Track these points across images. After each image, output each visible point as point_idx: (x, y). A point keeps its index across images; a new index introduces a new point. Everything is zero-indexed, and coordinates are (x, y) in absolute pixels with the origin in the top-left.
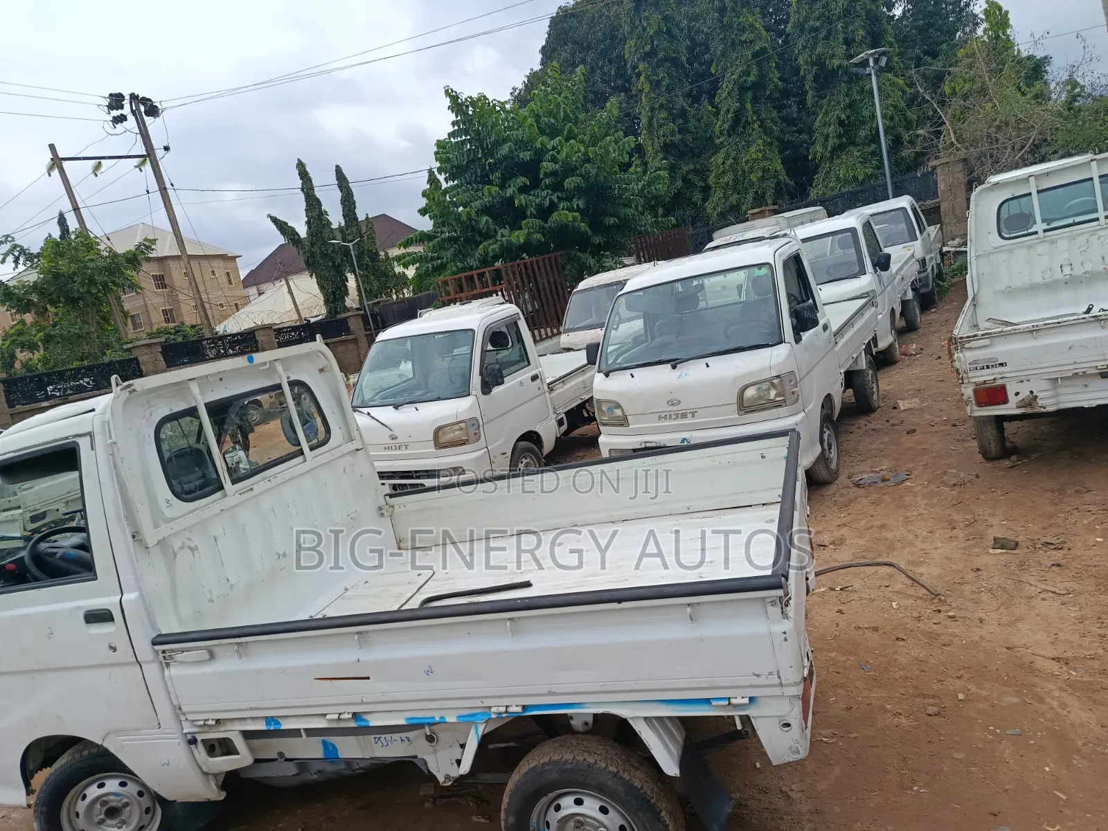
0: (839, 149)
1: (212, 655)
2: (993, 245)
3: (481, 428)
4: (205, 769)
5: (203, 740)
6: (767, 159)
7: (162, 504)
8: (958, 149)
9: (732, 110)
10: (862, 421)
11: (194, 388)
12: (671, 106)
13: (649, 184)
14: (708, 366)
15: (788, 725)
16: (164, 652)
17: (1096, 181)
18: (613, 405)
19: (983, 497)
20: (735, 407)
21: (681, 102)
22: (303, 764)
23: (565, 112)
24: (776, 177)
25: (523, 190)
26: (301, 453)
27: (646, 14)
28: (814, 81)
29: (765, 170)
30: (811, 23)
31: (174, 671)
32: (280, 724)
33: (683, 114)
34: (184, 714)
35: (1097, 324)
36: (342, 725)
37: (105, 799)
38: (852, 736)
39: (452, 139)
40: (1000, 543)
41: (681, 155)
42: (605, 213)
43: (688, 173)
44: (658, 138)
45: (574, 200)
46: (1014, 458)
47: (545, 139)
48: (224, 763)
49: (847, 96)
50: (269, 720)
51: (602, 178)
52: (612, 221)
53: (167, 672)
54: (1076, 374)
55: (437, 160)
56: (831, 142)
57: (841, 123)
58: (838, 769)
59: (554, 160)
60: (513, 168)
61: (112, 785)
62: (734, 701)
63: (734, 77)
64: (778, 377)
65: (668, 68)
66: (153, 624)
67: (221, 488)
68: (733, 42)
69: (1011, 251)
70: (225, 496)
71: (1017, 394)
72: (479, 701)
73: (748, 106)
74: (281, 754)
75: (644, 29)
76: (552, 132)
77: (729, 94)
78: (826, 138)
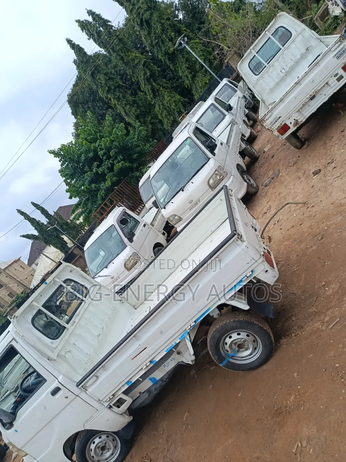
0: (194, 77)
1: (97, 377)
2: (256, 79)
3: (138, 254)
4: (120, 413)
5: (113, 405)
6: (173, 97)
7: (51, 344)
8: (231, 51)
9: (149, 89)
10: (257, 164)
11: (35, 303)
12: (128, 102)
13: (139, 135)
14: (193, 183)
15: (267, 271)
16: (82, 387)
17: (272, 37)
18: (174, 216)
19: (304, 162)
20: (210, 190)
21: (131, 98)
22: (149, 391)
23: (94, 130)
24: (180, 101)
25: (98, 166)
26: (83, 300)
27: (98, 77)
28: (169, 61)
29: (175, 102)
30: (154, 42)
31: (90, 390)
32: (131, 382)
33: (134, 102)
34: (102, 401)
35: (298, 85)
36: (149, 367)
37: (98, 446)
38: (302, 263)
39: (63, 166)
40: (315, 173)
41: (144, 117)
42: (131, 155)
43: (150, 120)
44: (132, 116)
45: (118, 157)
46: (307, 143)
47: (93, 144)
48: (124, 407)
49: (183, 58)
50: (127, 383)
51: (122, 144)
52: (136, 156)
53: (88, 392)
54: (303, 104)
55: (62, 177)
56: (189, 77)
57: (188, 68)
58: (303, 275)
59: (101, 149)
60: (90, 162)
61: (97, 440)
62: (247, 275)
63: (142, 78)
64: (216, 171)
65: (118, 90)
66: (74, 382)
67: (65, 328)
68: (133, 66)
69: (263, 77)
70: (68, 329)
71: (291, 123)
72: (181, 330)
73: (154, 84)
74: (140, 393)
75: (101, 83)
76: (94, 140)
77: (145, 85)
78: (187, 77)
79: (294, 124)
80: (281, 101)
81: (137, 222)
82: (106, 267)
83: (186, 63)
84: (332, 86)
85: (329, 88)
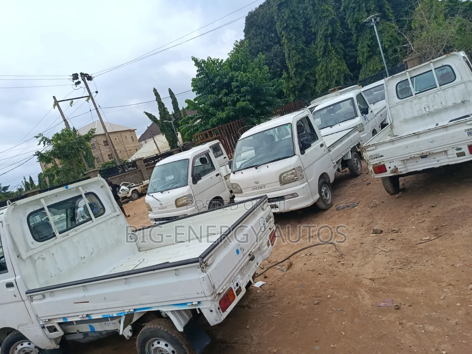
0: (369, 57)
1: (44, 297)
2: (396, 102)
3: (193, 198)
4: (50, 338)
5: (47, 327)
6: (340, 65)
7: (30, 244)
8: (415, 53)
9: (322, 46)
11: (43, 201)
12: (297, 48)
14: (268, 167)
15: (211, 311)
16: (30, 296)
17: (434, 71)
18: (237, 185)
19: (381, 212)
20: (279, 183)
21: (301, 45)
22: (86, 334)
23: (241, 60)
24: (343, 73)
25: (226, 95)
26: (91, 219)
27: (283, 11)
28: (355, 30)
29: (339, 70)
30: (351, 5)
31: (34, 303)
32: (67, 320)
33: (303, 50)
34: (39, 318)
36: (84, 319)
37: (24, 349)
38: (284, 314)
39: (198, 77)
40: (376, 232)
41: (304, 68)
42: (261, 100)
43: (307, 75)
44: (293, 62)
45: (247, 96)
46: (400, 193)
47: (234, 73)
48: (54, 335)
49: (370, 34)
50: (64, 318)
51: (257, 86)
52: (263, 103)
53: (32, 303)
54: (411, 157)
55: (192, 86)
56: (366, 54)
57: (369, 46)
58: (274, 327)
59: (237, 81)
60: (221, 86)
61: (26, 344)
62: (193, 303)
63: (322, 32)
64: (294, 169)
65: (295, 32)
66: (26, 286)
67: (55, 236)
68: (320, 17)
69: (403, 104)
70: (57, 238)
71: (390, 168)
72: (121, 308)
73: (329, 44)
74: (78, 331)
75: (283, 17)
76: (236, 69)
77: (320, 40)
78: (363, 53)
79: (392, 170)
80: (391, 142)
81: (213, 168)
82: (162, 192)
83: (370, 40)
84: (449, 156)
85: (446, 157)
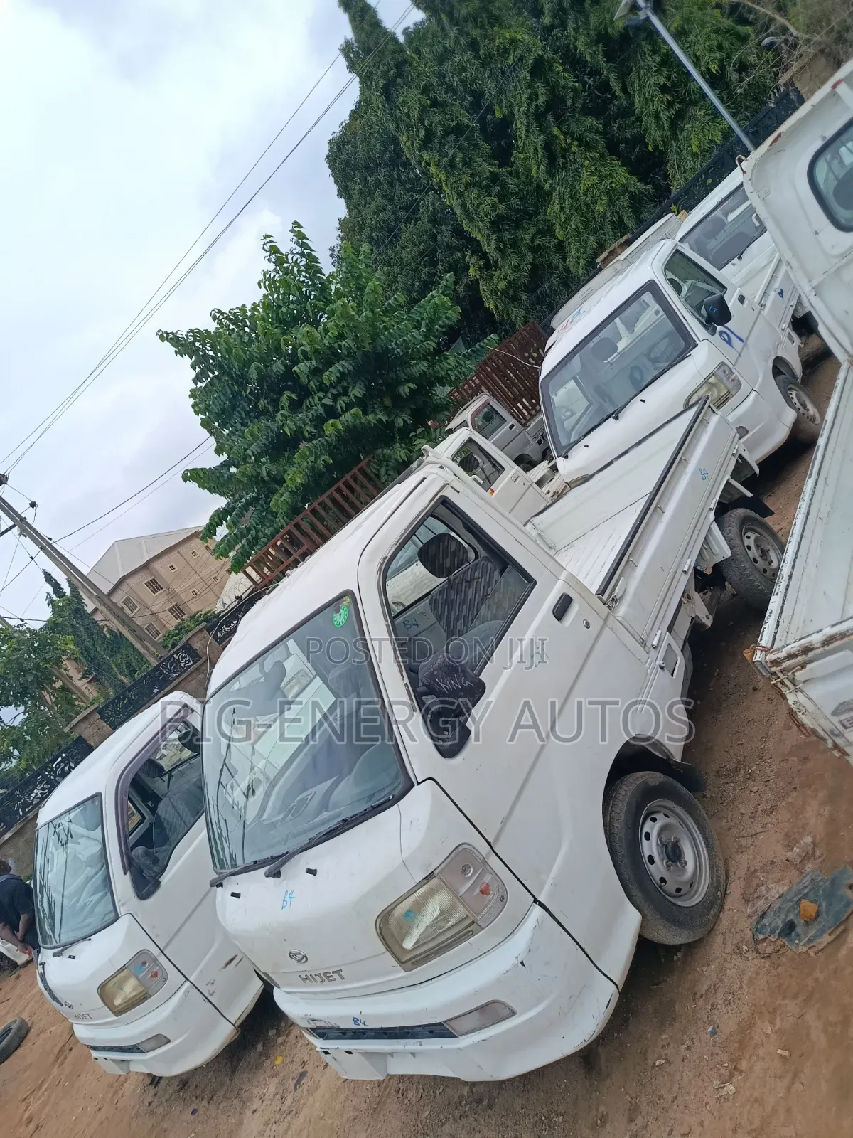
0: (677, 121)
6: (606, 177)
8: (808, 41)
9: (539, 146)
12: (477, 179)
21: (486, 168)
24: (622, 193)
27: (401, 99)
28: (608, 61)
29: (610, 192)
33: (495, 178)
39: (199, 385)
41: (517, 225)
42: (399, 382)
43: (532, 240)
44: (482, 221)
45: (349, 391)
49: (654, 53)
51: (368, 347)
55: (196, 413)
57: (664, 89)
63: (523, 109)
65: (455, 141)
68: (503, 73)
73: (555, 131)
75: (408, 116)
77: (527, 131)
78: (657, 117)
83: (659, 71)
